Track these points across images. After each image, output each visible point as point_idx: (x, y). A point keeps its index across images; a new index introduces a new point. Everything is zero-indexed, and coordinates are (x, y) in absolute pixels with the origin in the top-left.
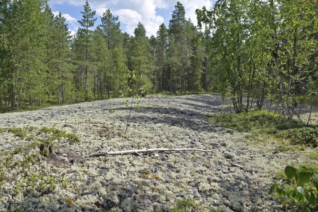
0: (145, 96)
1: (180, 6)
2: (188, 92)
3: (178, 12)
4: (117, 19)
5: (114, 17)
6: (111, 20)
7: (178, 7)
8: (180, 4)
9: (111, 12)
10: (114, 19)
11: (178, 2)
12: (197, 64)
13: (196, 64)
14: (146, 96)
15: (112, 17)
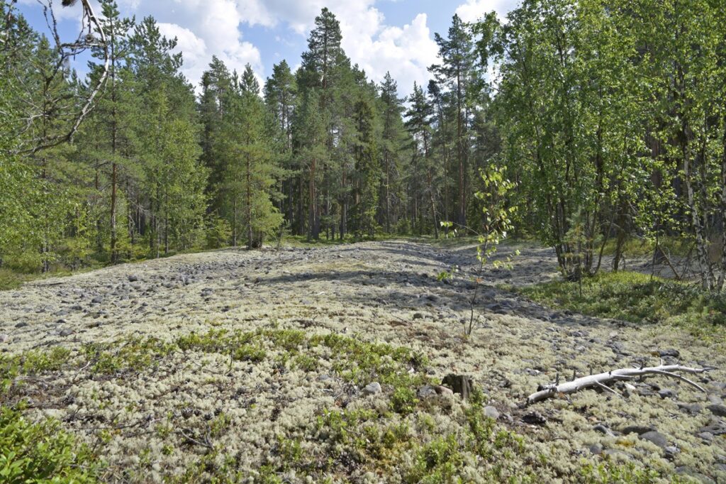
0: (261, 246)
1: (329, 18)
2: (350, 236)
3: (325, 35)
4: (173, 44)
5: (164, 39)
6: (158, 46)
7: (325, 21)
8: (330, 14)
9: (156, 25)
10: (164, 43)
11: (325, 10)
12: (370, 164)
13: (367, 166)
14: (264, 246)
15: (161, 39)
